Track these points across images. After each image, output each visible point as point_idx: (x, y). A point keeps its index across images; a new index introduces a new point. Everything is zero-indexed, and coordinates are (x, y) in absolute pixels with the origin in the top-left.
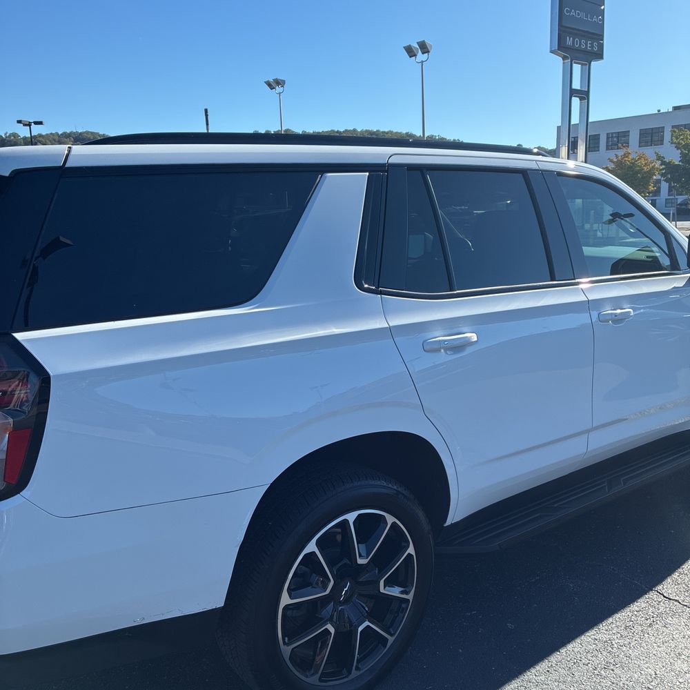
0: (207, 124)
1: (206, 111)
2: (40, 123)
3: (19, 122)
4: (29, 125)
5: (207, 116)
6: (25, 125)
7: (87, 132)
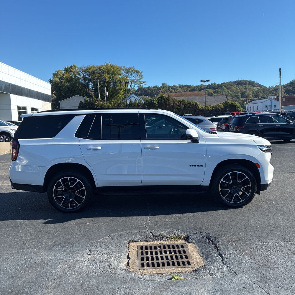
0: (280, 75)
1: (280, 69)
2: (209, 81)
3: (201, 81)
4: (205, 82)
5: (280, 71)
6: (203, 82)
7: (243, 80)
